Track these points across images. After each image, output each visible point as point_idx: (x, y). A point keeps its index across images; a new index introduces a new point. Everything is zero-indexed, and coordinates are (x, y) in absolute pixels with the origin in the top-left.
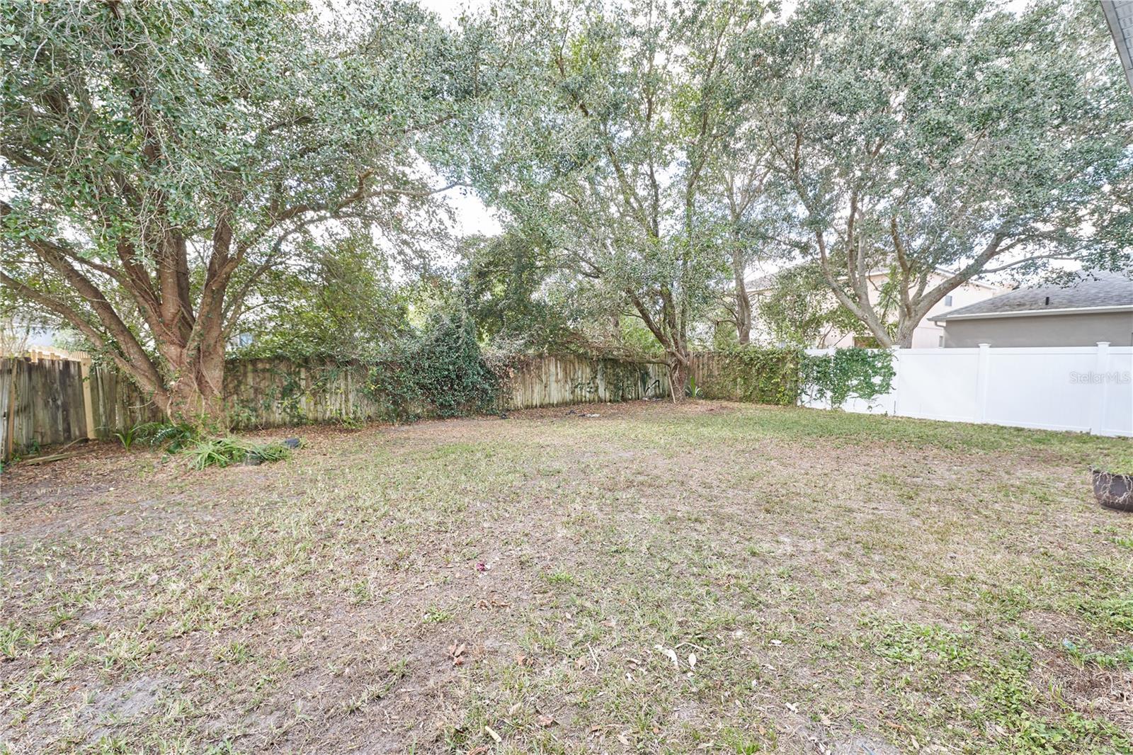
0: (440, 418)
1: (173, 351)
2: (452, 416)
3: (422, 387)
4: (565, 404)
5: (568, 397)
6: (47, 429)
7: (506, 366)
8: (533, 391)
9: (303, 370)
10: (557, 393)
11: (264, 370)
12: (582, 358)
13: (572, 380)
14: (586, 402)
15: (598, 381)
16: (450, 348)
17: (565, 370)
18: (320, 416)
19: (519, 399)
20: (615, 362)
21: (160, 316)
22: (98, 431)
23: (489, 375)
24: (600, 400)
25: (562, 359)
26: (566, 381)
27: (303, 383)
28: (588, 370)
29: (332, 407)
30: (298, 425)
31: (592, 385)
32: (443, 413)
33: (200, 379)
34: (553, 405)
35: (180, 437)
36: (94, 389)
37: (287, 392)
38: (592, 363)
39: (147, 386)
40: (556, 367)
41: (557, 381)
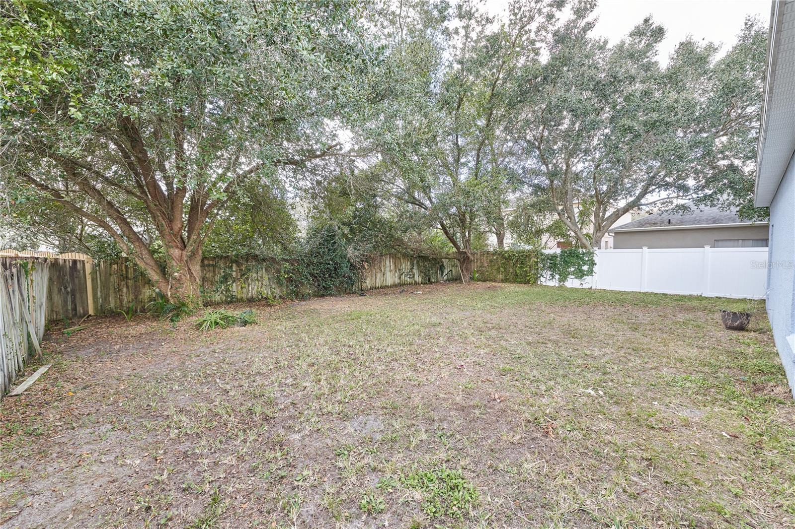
1: (176, 252)
3: (312, 275)
4: (395, 286)
5: (397, 281)
6: (60, 309)
7: (362, 261)
8: (376, 278)
9: (234, 265)
10: (391, 278)
11: (209, 265)
12: (405, 256)
13: (399, 270)
14: (407, 284)
15: (415, 271)
16: (329, 250)
17: (395, 263)
18: (244, 296)
19: (368, 283)
20: (424, 258)
21: (172, 229)
22: (96, 308)
23: (352, 266)
24: (416, 283)
25: (394, 256)
26: (396, 271)
27: (234, 274)
28: (409, 264)
29: (253, 289)
30: (231, 302)
31: (411, 273)
33: (191, 274)
34: (388, 287)
36: (94, 280)
37: (225, 279)
38: (410, 257)
39: (154, 276)
40: (390, 262)
41: (391, 271)
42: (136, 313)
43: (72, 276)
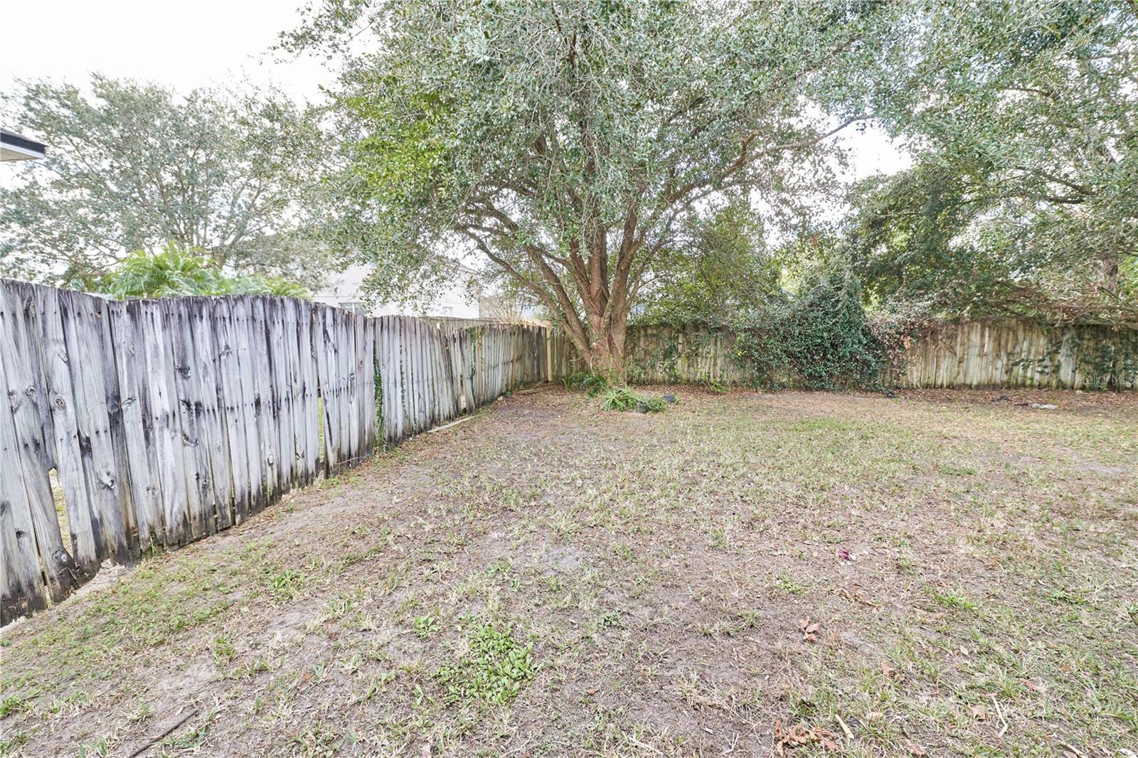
0: (808, 389)
1: (595, 319)
2: (822, 388)
3: (790, 355)
4: (993, 386)
5: (999, 376)
6: (529, 372)
7: (900, 334)
8: (938, 367)
9: (681, 335)
10: (976, 372)
11: (653, 335)
12: (1030, 324)
13: (1009, 355)
14: (1032, 386)
15: (1061, 357)
16: (826, 314)
17: (998, 341)
18: (691, 377)
19: (915, 375)
20: (1102, 330)
21: (589, 293)
22: (553, 376)
23: (874, 343)
24: (1062, 386)
25: (996, 326)
26: (998, 356)
27: (680, 347)
28: (1043, 341)
29: (703, 369)
30: (674, 383)
31: (1047, 362)
32: (813, 383)
33: (610, 341)
34: (970, 387)
35: (596, 386)
36: (552, 347)
37: (668, 354)
38: (1054, 333)
39: (580, 346)
40: (982, 335)
41: (981, 355)
42: (561, 384)
43: (538, 342)
